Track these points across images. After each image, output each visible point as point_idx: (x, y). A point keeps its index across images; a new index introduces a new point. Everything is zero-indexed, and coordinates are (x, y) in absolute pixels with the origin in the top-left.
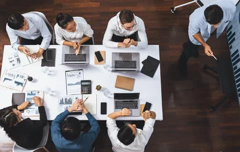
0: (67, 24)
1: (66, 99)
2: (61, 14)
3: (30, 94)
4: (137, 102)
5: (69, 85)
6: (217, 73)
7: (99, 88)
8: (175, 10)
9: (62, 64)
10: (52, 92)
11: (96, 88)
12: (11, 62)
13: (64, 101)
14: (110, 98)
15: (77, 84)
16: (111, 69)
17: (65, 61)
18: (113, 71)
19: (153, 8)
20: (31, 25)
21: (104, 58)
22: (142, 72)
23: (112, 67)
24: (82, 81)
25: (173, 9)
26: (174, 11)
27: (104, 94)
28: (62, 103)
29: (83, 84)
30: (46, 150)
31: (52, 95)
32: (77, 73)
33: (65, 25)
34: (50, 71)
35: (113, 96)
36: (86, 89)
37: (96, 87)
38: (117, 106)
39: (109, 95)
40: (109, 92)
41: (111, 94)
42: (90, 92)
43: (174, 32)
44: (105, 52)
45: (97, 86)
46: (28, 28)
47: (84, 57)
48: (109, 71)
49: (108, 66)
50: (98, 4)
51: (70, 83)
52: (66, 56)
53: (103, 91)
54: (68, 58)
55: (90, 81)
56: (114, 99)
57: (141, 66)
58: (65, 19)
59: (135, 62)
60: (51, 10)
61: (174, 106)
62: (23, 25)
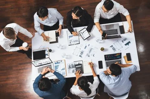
3: (56, 63)
7: (102, 49)
13: (71, 66)
29: (77, 67)
30: (68, 98)
59: (116, 30)
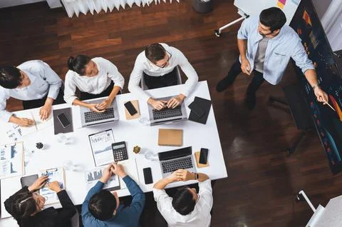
1: (95, 173)
2: (72, 58)
4: (190, 158)
5: (97, 153)
6: (287, 104)
7: (137, 150)
8: (220, 32)
9: (83, 127)
10: (75, 166)
11: (134, 151)
12: (11, 136)
13: (93, 176)
14: (153, 160)
15: (107, 149)
16: (149, 123)
17: (87, 121)
18: (152, 125)
19: (192, 34)
20: (32, 78)
21: (137, 109)
22: (191, 119)
23: (151, 120)
24: (113, 145)
25: (218, 31)
26: (220, 35)
28: (90, 179)
29: (115, 147)
31: (75, 171)
32: (104, 135)
34: (68, 139)
35: (157, 157)
36: (120, 154)
37: (133, 149)
38: (166, 169)
39: (153, 157)
40: (151, 153)
41: (155, 156)
42: (125, 157)
43: (225, 61)
44: (138, 101)
46: (29, 83)
47: (109, 112)
48: (147, 125)
49: (144, 119)
50: (119, 40)
51: (98, 150)
52: (86, 114)
53: (143, 153)
54: (89, 117)
55: (124, 143)
56: (159, 161)
57: (188, 111)
58: (79, 62)
59: (179, 108)
60: (57, 57)
62: (21, 80)
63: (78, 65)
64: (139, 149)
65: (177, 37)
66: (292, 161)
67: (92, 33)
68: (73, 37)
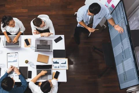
0: (9, 22)
2: (5, 16)
4: (51, 70)
5: (9, 62)
9: (4, 47)
11: (25, 62)
14: (34, 68)
17: (6, 45)
18: (36, 51)
19: (61, 13)
21: (30, 43)
27: (30, 66)
33: (8, 23)
35: (35, 67)
38: (38, 73)
41: (34, 66)
44: (31, 39)
45: (26, 61)
47: (17, 43)
50: (27, 10)
53: (30, 64)
56: (36, 69)
58: (8, 19)
59: (49, 46)
61: (74, 73)
63: (7, 20)
64: (28, 61)
65: (54, 13)
66: (99, 80)
67: (14, 5)
68: (6, 6)
